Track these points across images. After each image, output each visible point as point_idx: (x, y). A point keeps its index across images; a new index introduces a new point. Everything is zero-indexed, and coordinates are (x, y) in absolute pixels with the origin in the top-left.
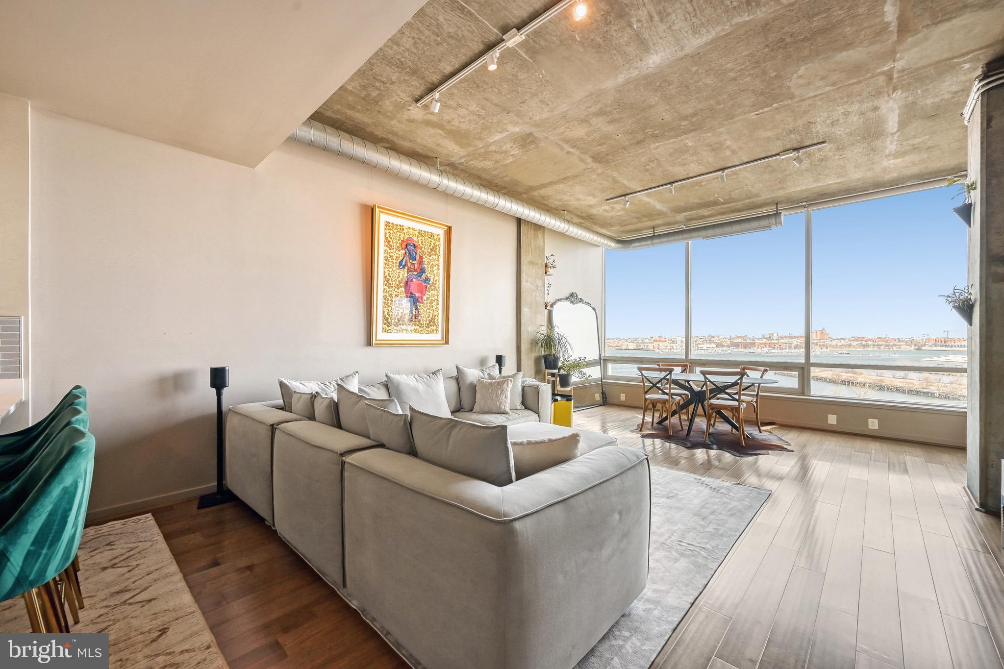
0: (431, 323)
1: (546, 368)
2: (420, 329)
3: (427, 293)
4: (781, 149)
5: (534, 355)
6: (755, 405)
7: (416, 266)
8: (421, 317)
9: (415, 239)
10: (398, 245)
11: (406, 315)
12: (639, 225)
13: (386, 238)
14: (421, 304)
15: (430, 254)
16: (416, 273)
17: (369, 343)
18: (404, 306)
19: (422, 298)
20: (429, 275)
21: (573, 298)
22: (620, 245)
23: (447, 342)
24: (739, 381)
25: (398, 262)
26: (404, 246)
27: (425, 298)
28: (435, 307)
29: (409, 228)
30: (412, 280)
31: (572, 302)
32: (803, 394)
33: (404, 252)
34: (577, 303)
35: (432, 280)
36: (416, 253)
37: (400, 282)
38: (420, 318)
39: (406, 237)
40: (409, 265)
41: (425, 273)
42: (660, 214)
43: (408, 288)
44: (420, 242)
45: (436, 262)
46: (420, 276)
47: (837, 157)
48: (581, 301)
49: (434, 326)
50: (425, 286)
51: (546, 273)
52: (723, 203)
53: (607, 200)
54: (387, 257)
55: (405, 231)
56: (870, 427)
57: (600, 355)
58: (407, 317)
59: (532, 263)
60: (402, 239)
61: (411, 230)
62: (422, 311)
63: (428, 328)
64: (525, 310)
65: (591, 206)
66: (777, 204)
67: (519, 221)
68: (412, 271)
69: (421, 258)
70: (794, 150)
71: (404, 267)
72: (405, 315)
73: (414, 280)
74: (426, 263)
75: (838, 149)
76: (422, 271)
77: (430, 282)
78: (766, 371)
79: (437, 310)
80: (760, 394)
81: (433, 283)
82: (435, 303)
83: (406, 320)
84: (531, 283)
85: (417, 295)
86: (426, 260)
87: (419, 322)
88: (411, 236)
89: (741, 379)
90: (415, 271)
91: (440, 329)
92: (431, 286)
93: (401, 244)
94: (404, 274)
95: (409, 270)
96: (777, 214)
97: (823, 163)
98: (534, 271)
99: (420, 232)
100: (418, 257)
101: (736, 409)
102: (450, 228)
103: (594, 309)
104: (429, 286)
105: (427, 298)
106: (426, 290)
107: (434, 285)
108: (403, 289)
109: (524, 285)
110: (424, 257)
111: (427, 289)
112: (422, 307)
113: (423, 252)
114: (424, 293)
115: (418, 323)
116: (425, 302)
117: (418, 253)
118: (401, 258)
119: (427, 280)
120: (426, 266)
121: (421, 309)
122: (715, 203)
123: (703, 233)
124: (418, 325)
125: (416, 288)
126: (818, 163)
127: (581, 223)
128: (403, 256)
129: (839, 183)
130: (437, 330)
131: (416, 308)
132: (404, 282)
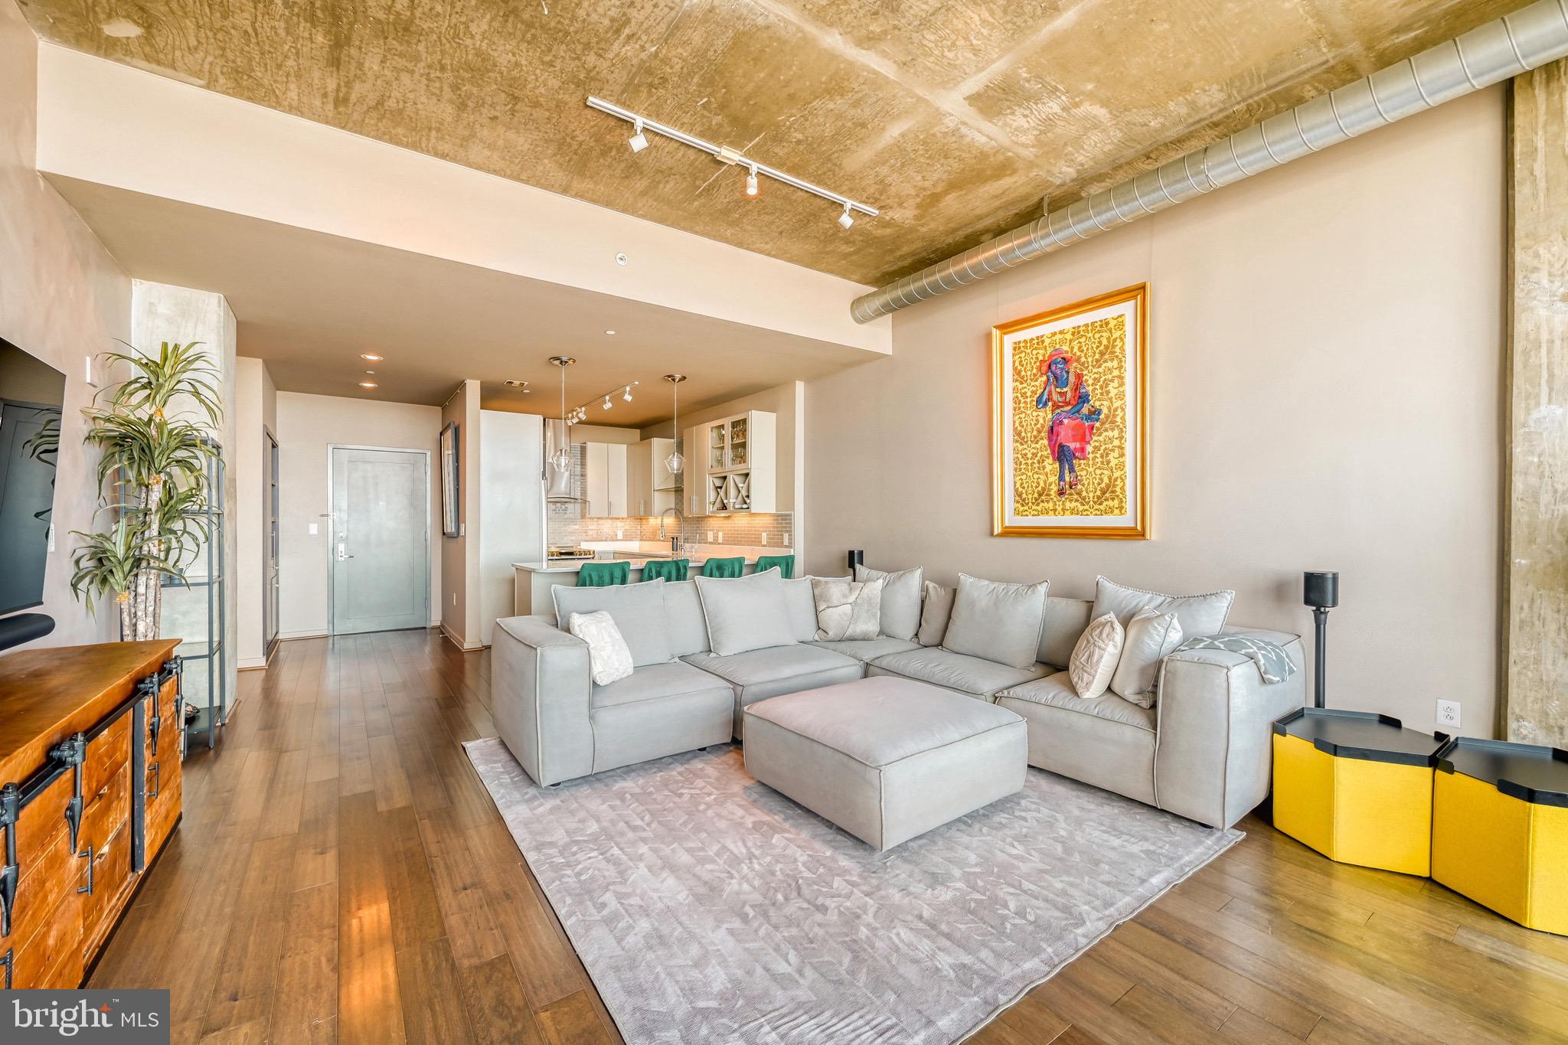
0: (1107, 495)
2: (1081, 508)
3: (1095, 438)
7: (1069, 396)
8: (1083, 485)
9: (1065, 348)
10: (1035, 371)
11: (1053, 485)
13: (1015, 369)
14: (1082, 461)
15: (1098, 363)
16: (1069, 408)
17: (992, 532)
18: (1048, 468)
19: (1083, 450)
20: (1097, 404)
25: (1035, 399)
26: (1044, 368)
27: (1089, 448)
28: (1113, 462)
29: (1054, 334)
30: (1061, 423)
33: (1044, 378)
35: (1105, 411)
36: (1068, 372)
37: (1039, 432)
38: (1079, 487)
39: (1048, 352)
40: (1055, 397)
41: (1088, 401)
43: (1054, 438)
44: (1076, 350)
45: (1115, 373)
46: (1078, 412)
49: (1113, 499)
50: (1089, 426)
54: (1017, 397)
55: (1047, 342)
58: (1054, 488)
60: (1041, 358)
61: (1057, 337)
62: (1084, 473)
63: (1100, 504)
68: (1062, 407)
69: (1079, 377)
71: (1045, 404)
72: (1050, 484)
73: (1066, 421)
74: (1090, 382)
76: (1083, 399)
77: (1102, 416)
79: (1121, 467)
81: (1107, 417)
82: (1114, 454)
83: (1052, 493)
85: (1073, 446)
86: (1089, 378)
87: (1079, 494)
88: (1058, 346)
90: (1067, 404)
91: (1129, 505)
92: (1103, 424)
93: (1039, 369)
94: (1046, 416)
95: (1056, 406)
99: (1076, 332)
100: (1072, 379)
105: (1095, 447)
106: (1091, 434)
107: (1111, 419)
108: (1045, 442)
110: (1084, 373)
111: (1095, 431)
112: (1083, 466)
113: (1083, 364)
114: (1088, 438)
115: (1075, 497)
116: (1091, 456)
117: (1072, 370)
118: (1039, 392)
119: (1095, 413)
120: (1090, 389)
121: (1083, 469)
124: (1077, 501)
125: (1070, 433)
128: (1043, 386)
130: (1121, 508)
131: (1072, 470)
132: (1046, 428)
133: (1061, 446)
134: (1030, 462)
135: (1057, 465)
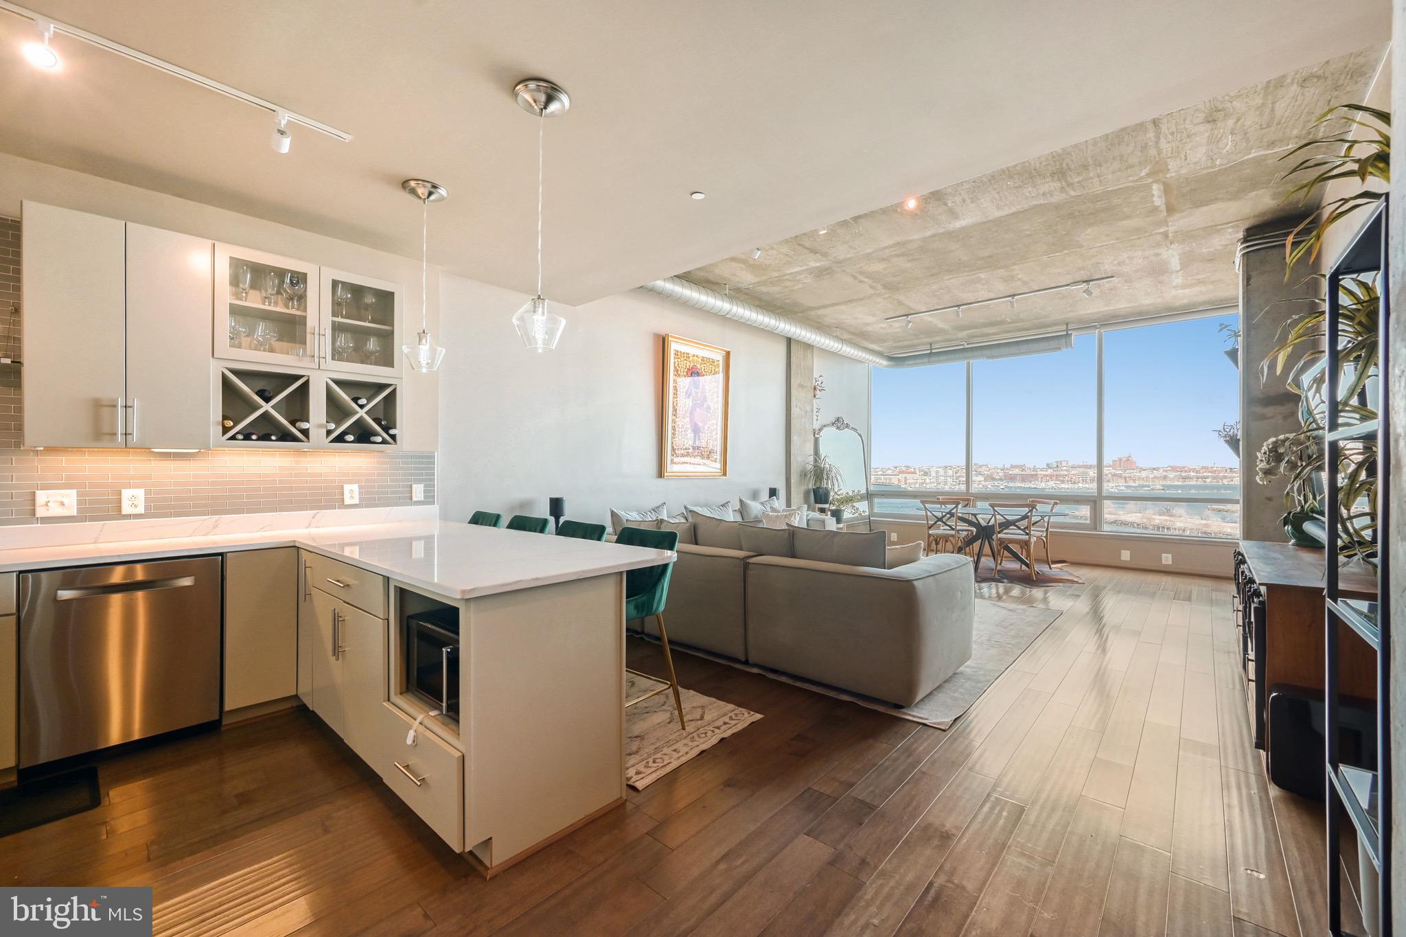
0: (711, 454)
1: (816, 502)
2: (702, 461)
3: (708, 422)
4: (1072, 281)
5: (803, 488)
6: (1045, 540)
7: (699, 395)
9: (699, 366)
12: (916, 342)
13: (675, 367)
14: (703, 434)
16: (699, 402)
17: (660, 474)
19: (703, 428)
20: (710, 404)
21: (838, 423)
22: (892, 363)
23: (725, 474)
24: (1029, 514)
25: (685, 391)
26: (689, 374)
27: (706, 428)
28: (714, 437)
29: (694, 356)
30: (696, 410)
31: (838, 428)
32: (1095, 529)
33: (689, 380)
34: (844, 429)
35: (712, 409)
36: (699, 381)
37: (686, 413)
38: (701, 448)
39: (691, 365)
40: (693, 394)
41: (706, 401)
42: (941, 331)
43: (692, 418)
44: (702, 370)
45: (716, 390)
46: (702, 405)
47: (1126, 288)
48: (847, 426)
49: (713, 457)
50: (706, 415)
51: (815, 396)
52: (1010, 323)
53: (887, 319)
54: (675, 386)
55: (691, 359)
56: (1164, 562)
57: (867, 489)
59: (801, 386)
61: (695, 358)
63: (709, 459)
64: (794, 438)
65: (867, 324)
66: (1067, 324)
67: (789, 341)
68: (696, 400)
69: (703, 386)
70: (1084, 282)
71: (689, 396)
73: (698, 409)
74: (707, 391)
75: (1126, 281)
76: (705, 399)
78: (1056, 503)
79: (716, 439)
80: (1050, 530)
82: (714, 433)
84: (800, 408)
85: (700, 424)
86: (707, 388)
88: (695, 364)
89: (1031, 511)
90: (699, 400)
91: (718, 460)
93: (687, 373)
94: (689, 403)
95: (693, 399)
96: (1068, 336)
97: (1113, 292)
98: (803, 395)
99: (702, 359)
100: (700, 386)
101: (1025, 545)
102: (728, 353)
103: (860, 435)
104: (709, 415)
108: (688, 419)
109: (795, 411)
110: (706, 384)
111: (708, 418)
114: (705, 422)
116: (706, 432)
118: (686, 388)
119: (708, 408)
120: (707, 394)
122: (1002, 323)
123: (987, 352)
126: (1108, 292)
127: (851, 339)
128: (688, 385)
129: (1130, 307)
130: (716, 461)
131: (699, 439)
132: (689, 411)
133: (696, 424)
134: (680, 430)
135: (693, 435)
